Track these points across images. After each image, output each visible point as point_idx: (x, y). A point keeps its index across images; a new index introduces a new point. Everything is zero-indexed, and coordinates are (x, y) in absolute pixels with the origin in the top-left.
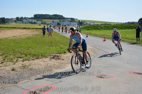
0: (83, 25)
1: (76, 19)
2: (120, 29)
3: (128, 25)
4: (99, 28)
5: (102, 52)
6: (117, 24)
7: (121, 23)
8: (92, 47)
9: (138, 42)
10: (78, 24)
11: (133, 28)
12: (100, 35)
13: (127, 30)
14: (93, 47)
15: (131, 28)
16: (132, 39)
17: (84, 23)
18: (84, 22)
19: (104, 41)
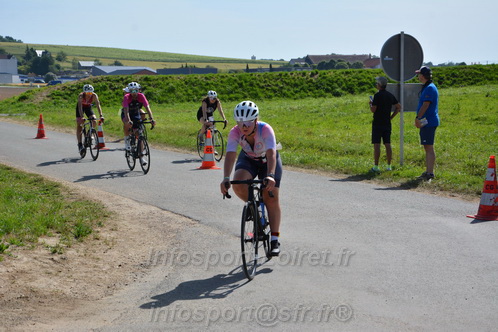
0: (57, 78)
1: (10, 39)
2: (270, 97)
3: (312, 75)
4: (158, 92)
5: (215, 233)
6: (248, 70)
7: (271, 63)
8: (146, 209)
9: (383, 166)
10: (22, 68)
11: (338, 90)
12: (170, 132)
13: (312, 103)
14: (153, 209)
15: (330, 89)
16: (352, 153)
17: (62, 64)
18: (59, 59)
19: (207, 166)
